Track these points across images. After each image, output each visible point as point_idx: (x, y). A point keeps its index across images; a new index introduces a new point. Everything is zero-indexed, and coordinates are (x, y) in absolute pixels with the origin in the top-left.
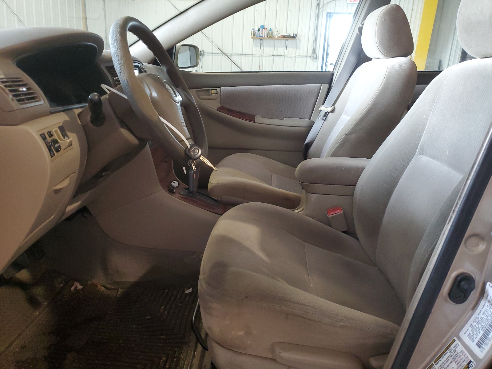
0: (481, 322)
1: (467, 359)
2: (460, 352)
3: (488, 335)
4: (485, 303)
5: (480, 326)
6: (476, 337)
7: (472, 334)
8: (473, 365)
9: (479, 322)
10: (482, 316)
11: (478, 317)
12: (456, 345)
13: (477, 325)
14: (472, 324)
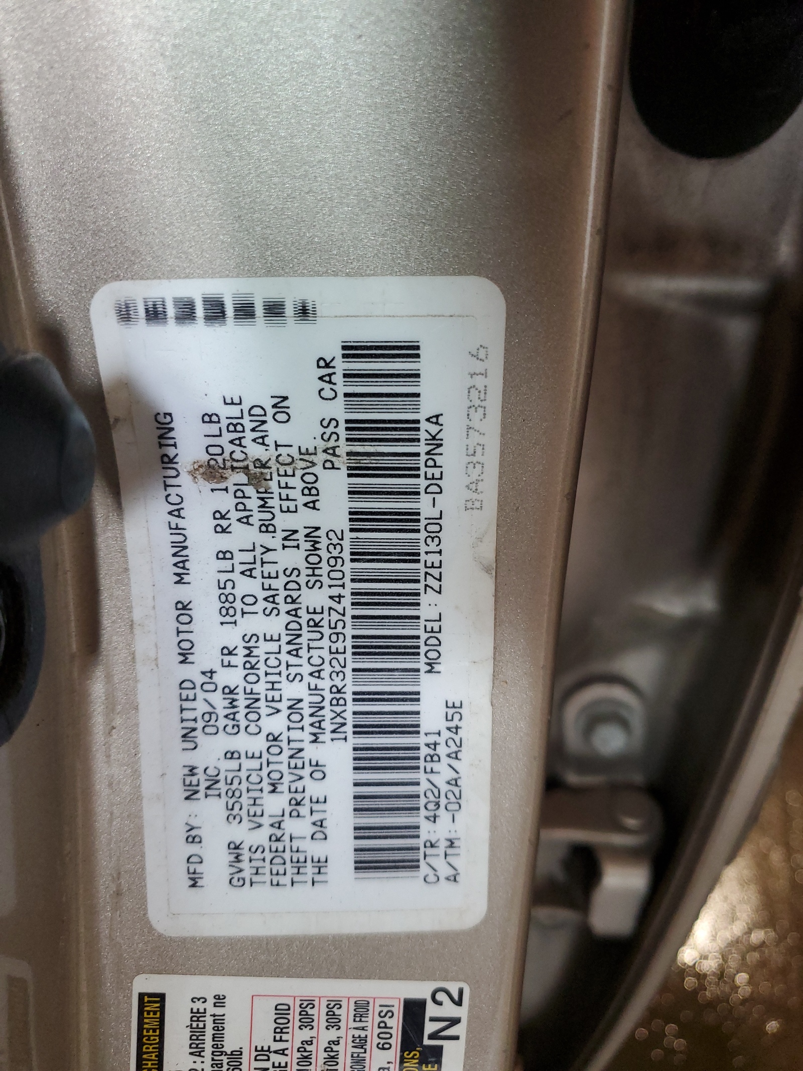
0: (261, 688)
1: (372, 1020)
2: (280, 1031)
3: (413, 729)
4: (177, 513)
5: (277, 724)
6: (321, 824)
7: (261, 837)
8: (449, 1010)
9: (242, 702)
10: (233, 637)
11: (192, 672)
12: (197, 1016)
13: (243, 743)
14: (192, 771)
